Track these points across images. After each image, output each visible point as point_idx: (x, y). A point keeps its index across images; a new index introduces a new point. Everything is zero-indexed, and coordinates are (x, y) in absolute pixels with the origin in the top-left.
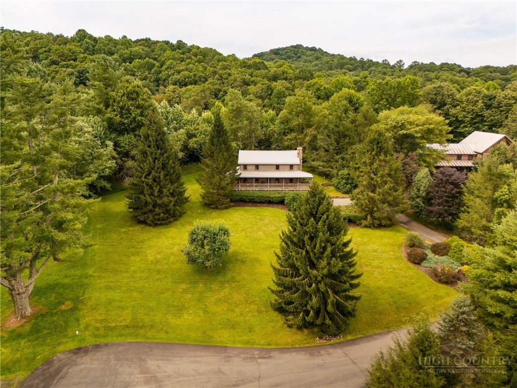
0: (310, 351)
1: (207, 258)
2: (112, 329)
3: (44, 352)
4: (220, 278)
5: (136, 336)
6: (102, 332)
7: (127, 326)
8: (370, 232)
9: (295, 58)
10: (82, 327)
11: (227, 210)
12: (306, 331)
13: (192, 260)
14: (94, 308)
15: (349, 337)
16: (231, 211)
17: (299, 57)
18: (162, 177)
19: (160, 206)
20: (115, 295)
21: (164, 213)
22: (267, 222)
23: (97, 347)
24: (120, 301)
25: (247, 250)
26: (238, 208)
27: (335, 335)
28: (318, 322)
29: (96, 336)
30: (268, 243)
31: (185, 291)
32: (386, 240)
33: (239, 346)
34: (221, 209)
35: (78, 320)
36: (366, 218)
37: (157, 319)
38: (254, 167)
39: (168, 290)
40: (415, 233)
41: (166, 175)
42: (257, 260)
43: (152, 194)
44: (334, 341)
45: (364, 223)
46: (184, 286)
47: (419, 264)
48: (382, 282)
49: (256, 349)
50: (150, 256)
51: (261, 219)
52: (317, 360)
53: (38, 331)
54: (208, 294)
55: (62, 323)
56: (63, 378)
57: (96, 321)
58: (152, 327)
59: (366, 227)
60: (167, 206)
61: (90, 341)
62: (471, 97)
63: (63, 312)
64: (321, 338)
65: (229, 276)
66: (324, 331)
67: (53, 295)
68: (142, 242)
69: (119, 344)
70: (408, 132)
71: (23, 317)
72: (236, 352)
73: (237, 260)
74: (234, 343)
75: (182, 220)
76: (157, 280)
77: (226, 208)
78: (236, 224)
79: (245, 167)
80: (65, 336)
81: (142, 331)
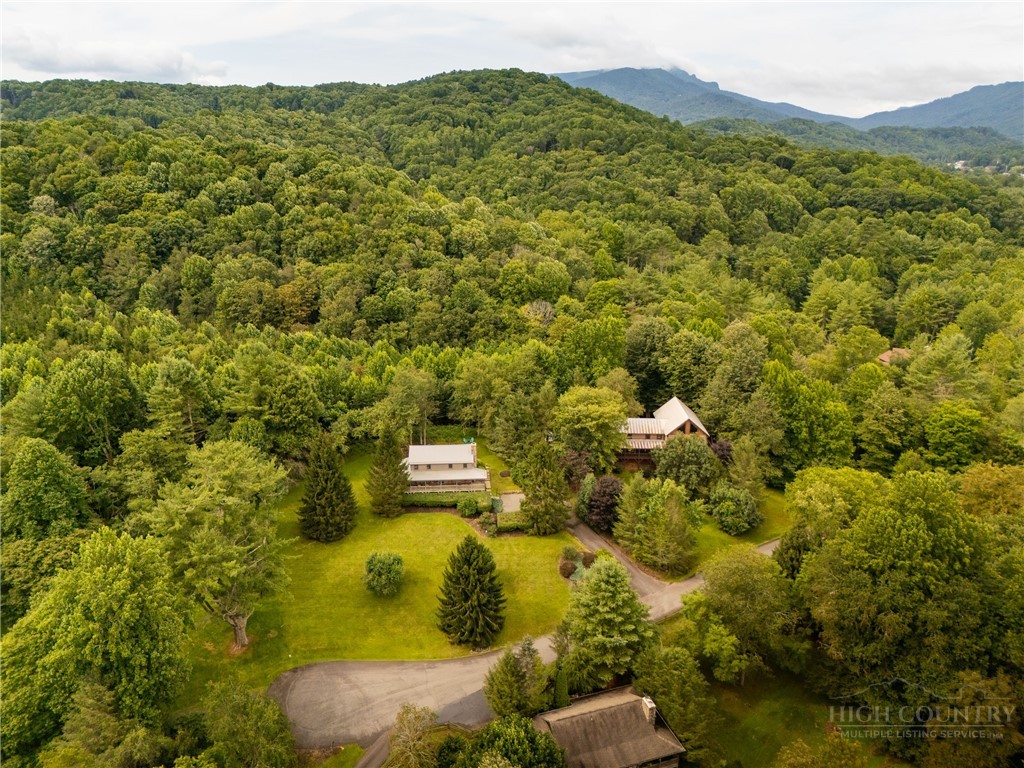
0: (463, 660)
1: (384, 587)
2: (315, 652)
3: (272, 672)
4: (396, 602)
5: (335, 656)
6: (308, 654)
7: (326, 649)
8: (535, 540)
9: (507, 100)
10: (292, 651)
11: (399, 519)
12: (463, 645)
13: (371, 588)
14: (296, 634)
15: (495, 649)
16: (402, 519)
17: (516, 98)
18: (334, 497)
19: (332, 525)
20: (310, 622)
21: (336, 530)
22: (439, 533)
23: (309, 667)
24: (315, 628)
25: (419, 570)
26: (409, 515)
27: (485, 648)
28: (471, 639)
29: (305, 658)
30: (438, 560)
31: (367, 616)
32: (548, 551)
33: (413, 660)
34: (392, 518)
35: (286, 646)
36: (532, 527)
37: (349, 641)
38: (426, 467)
39: (353, 615)
40: (569, 545)
41: (338, 494)
42: (428, 580)
43: (325, 514)
44: (483, 652)
45: (531, 531)
46: (365, 610)
47: (568, 577)
48: (531, 598)
49: (425, 662)
50: (331, 577)
51: (433, 531)
52: (468, 668)
53: (259, 656)
54: (387, 617)
55: (275, 648)
56: (293, 689)
57: (302, 646)
58: (346, 648)
59: (532, 535)
60: (339, 524)
61: (302, 662)
62: (681, 346)
63: (272, 639)
64: (474, 650)
65: (403, 599)
66: (476, 645)
67: (258, 624)
68: (319, 562)
69: (325, 664)
70: (583, 425)
71: (243, 646)
72: (411, 665)
73: (409, 581)
74: (409, 658)
75: (354, 533)
76: (342, 605)
77: (397, 516)
78: (408, 538)
79: (416, 467)
80: (281, 659)
81: (339, 653)
